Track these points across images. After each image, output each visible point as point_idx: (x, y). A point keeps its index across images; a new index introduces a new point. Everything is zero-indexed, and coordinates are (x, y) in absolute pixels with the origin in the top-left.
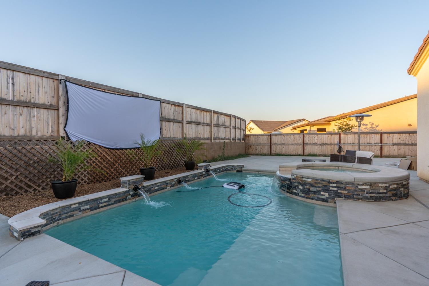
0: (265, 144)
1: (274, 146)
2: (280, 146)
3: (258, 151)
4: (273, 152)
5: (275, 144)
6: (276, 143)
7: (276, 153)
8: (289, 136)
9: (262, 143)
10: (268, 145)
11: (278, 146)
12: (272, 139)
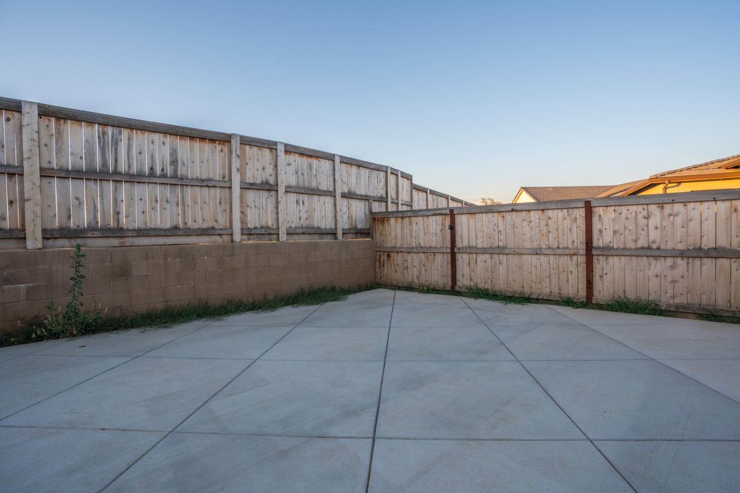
0: (436, 247)
1: (466, 256)
2: (487, 257)
3: (412, 276)
4: (463, 281)
5: (466, 248)
6: (473, 244)
7: (472, 284)
8: (524, 213)
9: (422, 245)
10: (445, 251)
11: (481, 258)
12: (458, 228)
